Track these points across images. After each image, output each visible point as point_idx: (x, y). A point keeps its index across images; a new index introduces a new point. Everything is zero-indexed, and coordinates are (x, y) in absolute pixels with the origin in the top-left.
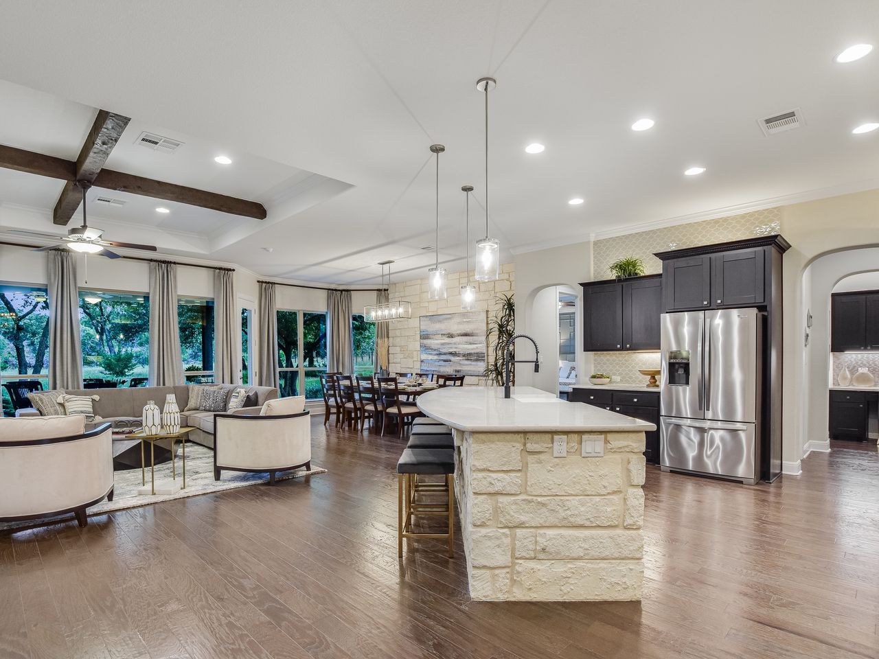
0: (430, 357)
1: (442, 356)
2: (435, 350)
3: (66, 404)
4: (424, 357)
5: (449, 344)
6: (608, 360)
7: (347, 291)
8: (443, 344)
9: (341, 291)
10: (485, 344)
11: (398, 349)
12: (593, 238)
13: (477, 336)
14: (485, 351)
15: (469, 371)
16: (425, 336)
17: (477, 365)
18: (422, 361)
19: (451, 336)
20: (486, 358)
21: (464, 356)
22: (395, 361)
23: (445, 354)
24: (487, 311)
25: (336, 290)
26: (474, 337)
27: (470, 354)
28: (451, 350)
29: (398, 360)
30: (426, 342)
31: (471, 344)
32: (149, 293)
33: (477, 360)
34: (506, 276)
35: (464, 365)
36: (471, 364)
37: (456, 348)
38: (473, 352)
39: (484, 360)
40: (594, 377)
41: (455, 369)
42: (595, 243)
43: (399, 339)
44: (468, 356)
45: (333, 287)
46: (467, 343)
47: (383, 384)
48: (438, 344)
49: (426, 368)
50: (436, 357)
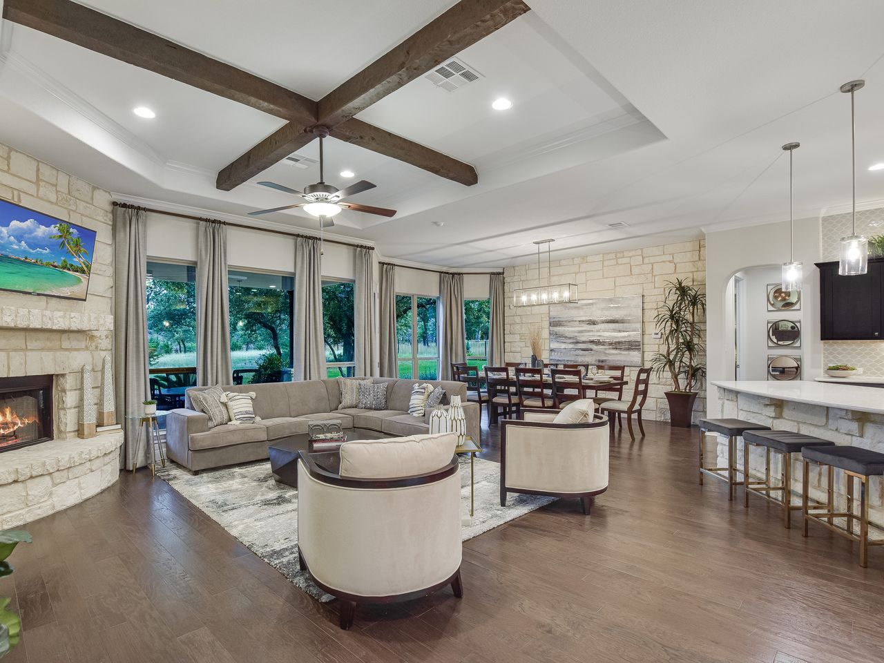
0: (563, 346)
1: (580, 344)
2: (570, 338)
3: (230, 404)
4: (554, 345)
5: (589, 331)
6: (844, 350)
7: (459, 274)
8: (580, 332)
9: (453, 274)
10: (640, 331)
11: (517, 337)
12: (823, 213)
13: (629, 323)
14: (640, 339)
15: (618, 361)
16: (554, 323)
17: (629, 354)
18: (552, 350)
19: (593, 323)
20: (641, 347)
21: (611, 344)
22: (513, 349)
23: (584, 342)
24: (643, 296)
25: (447, 273)
26: (625, 324)
27: (619, 343)
28: (592, 339)
29: (519, 349)
30: (557, 329)
31: (620, 331)
32: (295, 274)
33: (629, 349)
34: (670, 258)
35: (610, 354)
36: (620, 354)
37: (600, 336)
38: (623, 340)
39: (639, 349)
40: (830, 369)
41: (598, 358)
42: (825, 219)
43: (518, 327)
44: (617, 345)
45: (444, 269)
46: (614, 330)
47: (490, 374)
48: (575, 332)
49: (557, 358)
50: (571, 346)
